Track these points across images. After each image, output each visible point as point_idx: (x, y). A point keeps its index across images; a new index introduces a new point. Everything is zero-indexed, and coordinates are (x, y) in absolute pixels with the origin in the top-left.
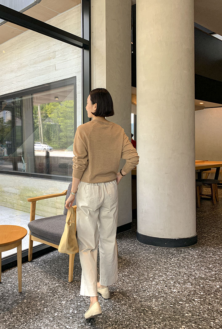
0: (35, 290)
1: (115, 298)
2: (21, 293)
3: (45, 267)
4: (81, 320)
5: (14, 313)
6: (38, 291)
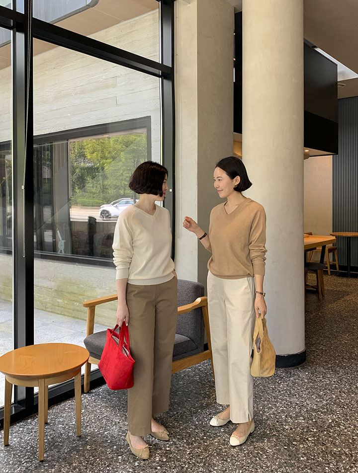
0: (101, 432)
1: (219, 440)
2: (80, 436)
3: (110, 400)
4: (173, 470)
5: (74, 465)
6: (106, 433)
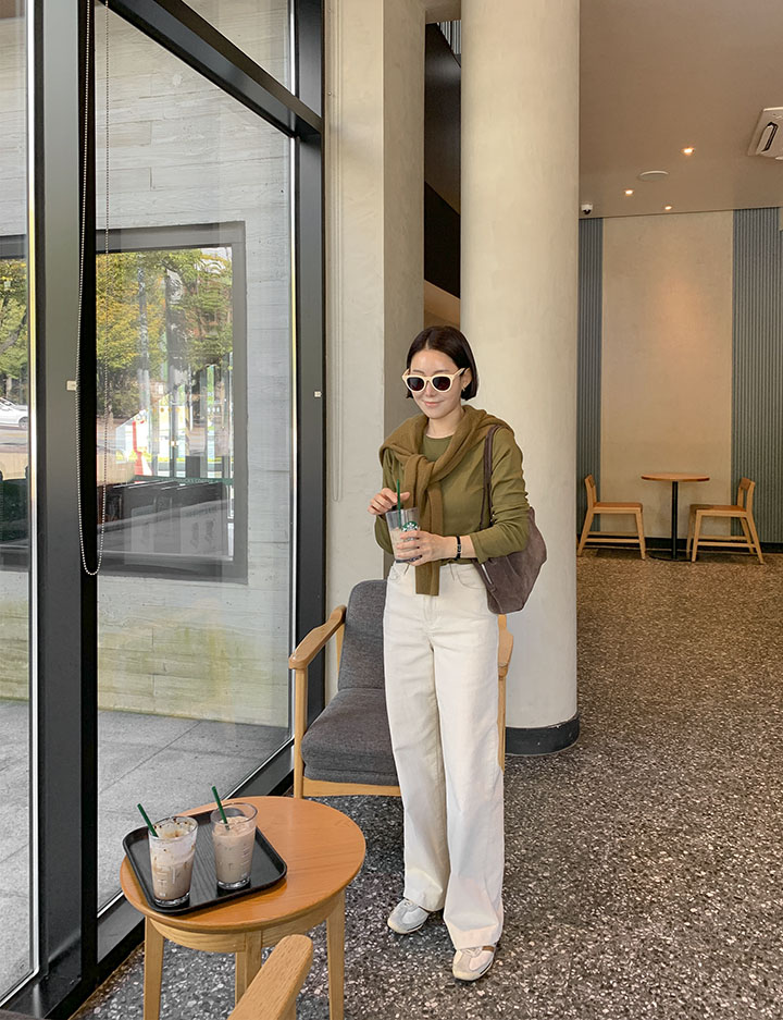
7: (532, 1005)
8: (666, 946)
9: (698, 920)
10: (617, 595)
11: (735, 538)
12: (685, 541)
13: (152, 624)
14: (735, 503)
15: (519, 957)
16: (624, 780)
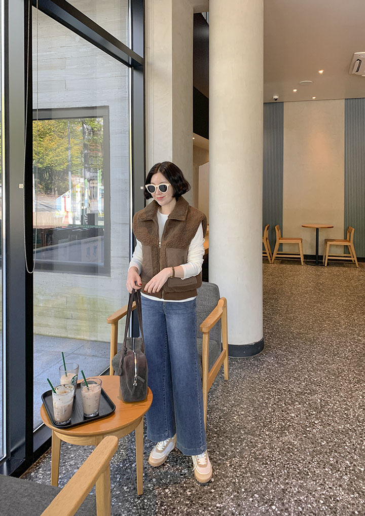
7: (231, 472)
8: (294, 446)
9: (310, 433)
10: (288, 282)
11: (346, 255)
12: (322, 256)
13: (67, 295)
14: (345, 238)
15: (227, 450)
16: (283, 369)
